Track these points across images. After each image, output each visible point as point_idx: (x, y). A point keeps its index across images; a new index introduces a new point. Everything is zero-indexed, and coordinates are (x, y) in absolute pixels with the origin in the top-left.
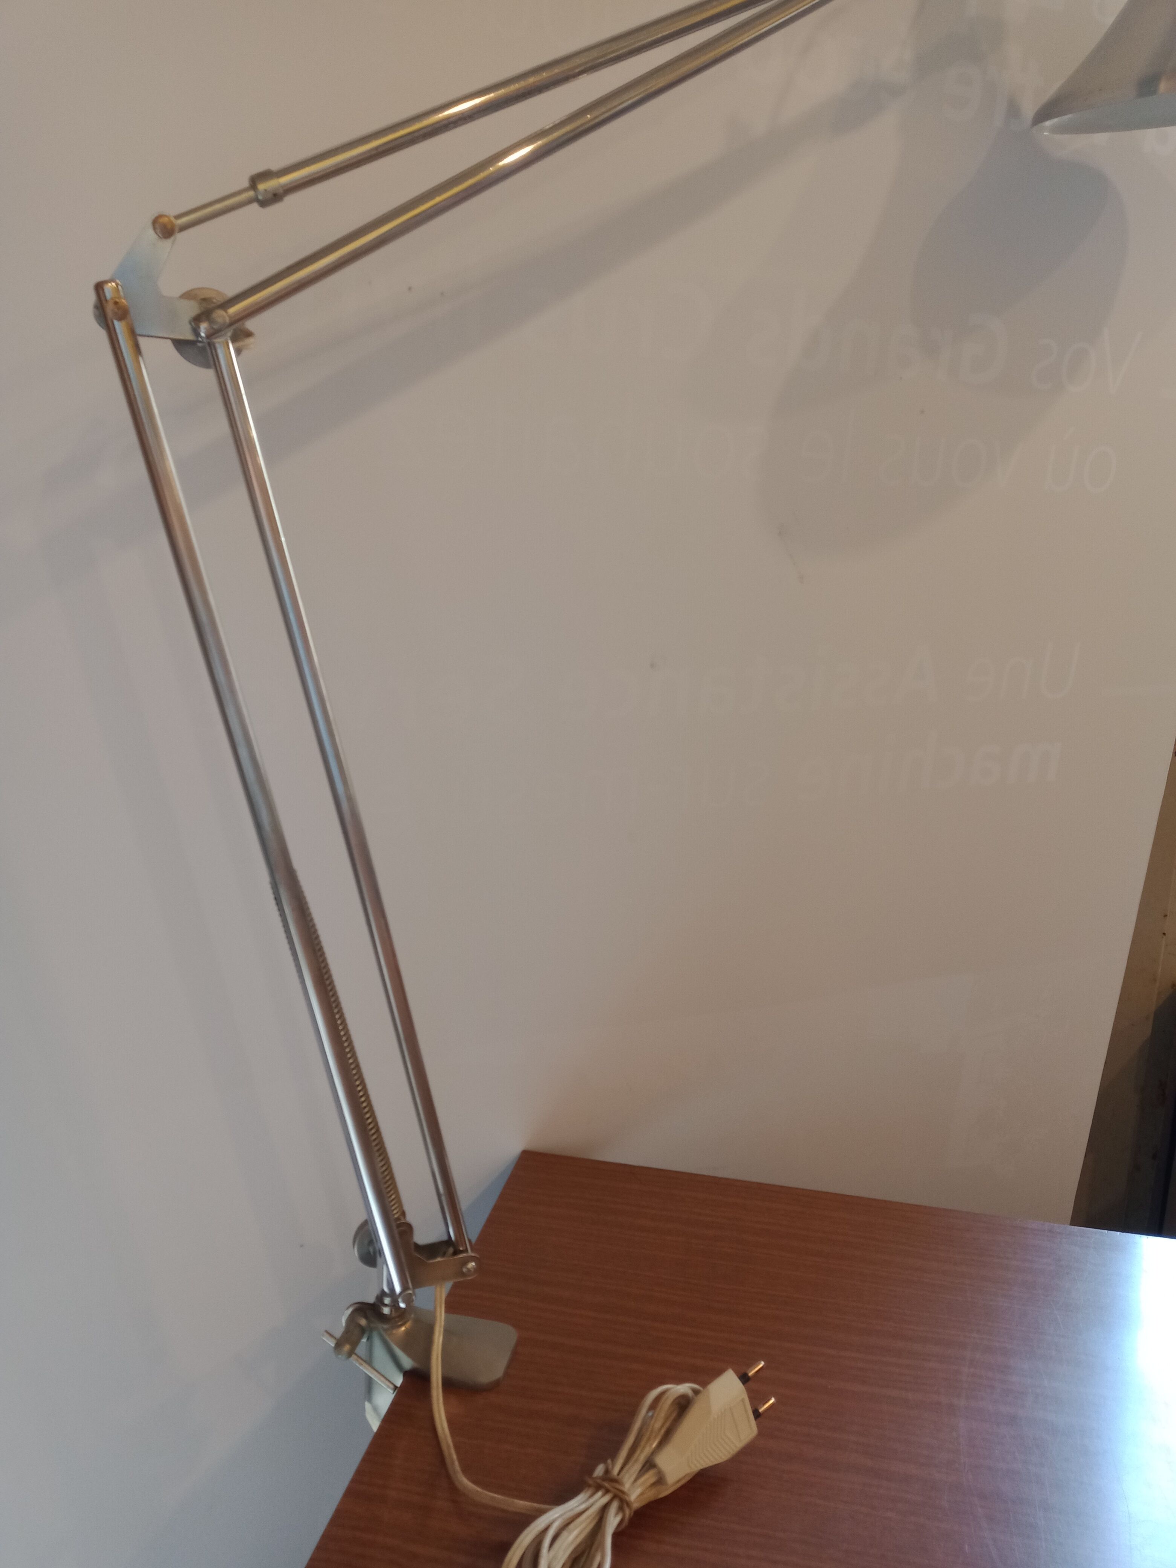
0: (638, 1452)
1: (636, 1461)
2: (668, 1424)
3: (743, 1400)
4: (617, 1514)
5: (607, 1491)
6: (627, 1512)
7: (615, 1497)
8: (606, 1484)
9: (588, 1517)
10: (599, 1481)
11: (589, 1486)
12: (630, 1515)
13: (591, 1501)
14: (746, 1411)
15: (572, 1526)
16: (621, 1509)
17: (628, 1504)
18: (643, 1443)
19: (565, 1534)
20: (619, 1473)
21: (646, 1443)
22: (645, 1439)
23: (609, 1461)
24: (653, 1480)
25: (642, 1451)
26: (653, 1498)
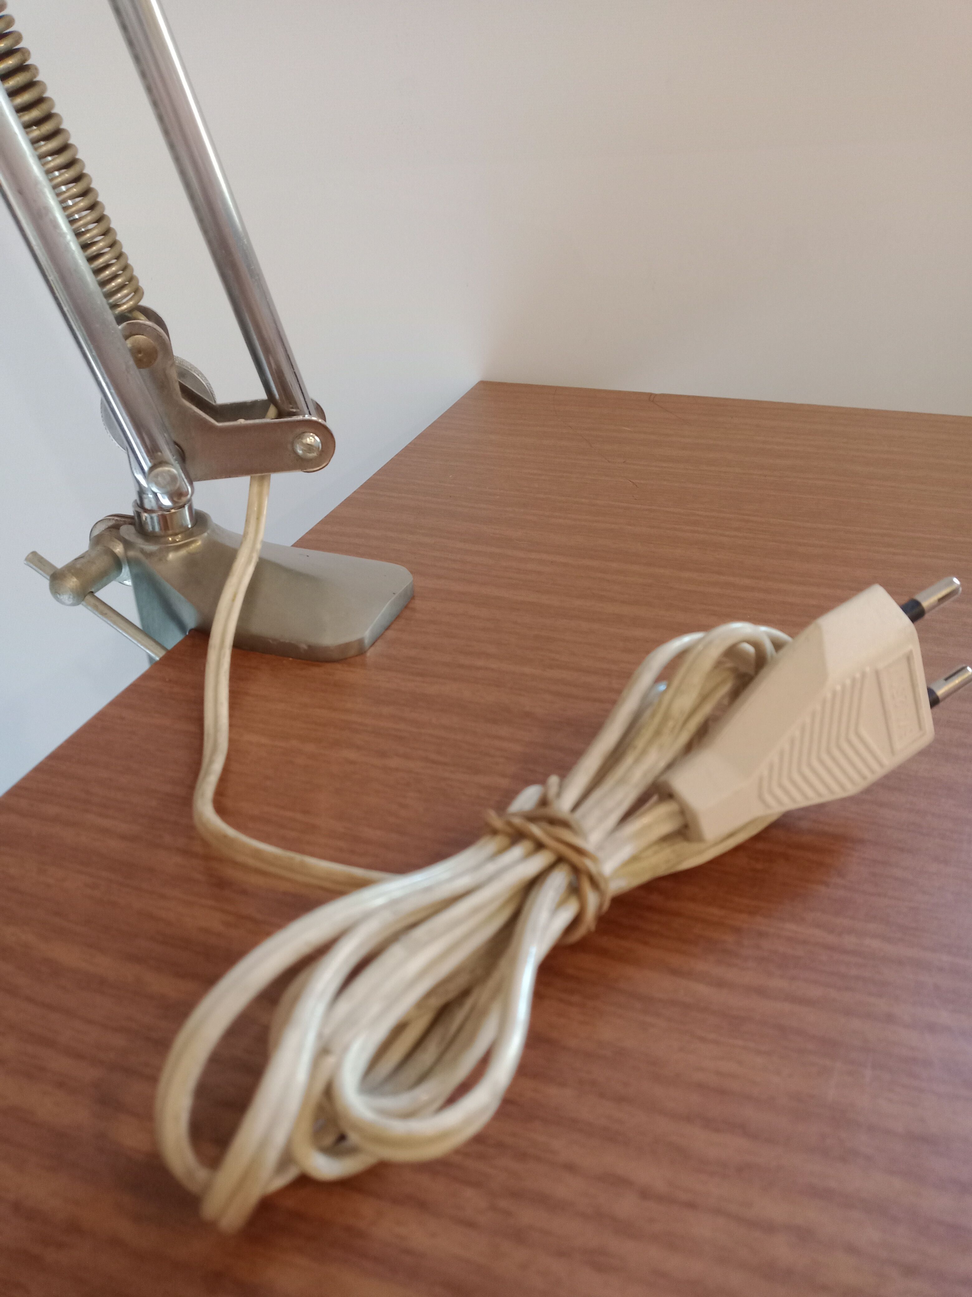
0: (629, 760)
1: (622, 781)
2: (707, 709)
3: (909, 658)
4: (561, 904)
5: (539, 846)
6: (592, 900)
7: (560, 860)
8: (536, 830)
9: (476, 910)
10: (517, 821)
11: (494, 832)
12: (600, 906)
13: (491, 868)
14: (914, 686)
15: (419, 933)
16: (574, 890)
17: (594, 883)
18: (640, 743)
19: (396, 952)
20: (576, 806)
21: (650, 742)
22: (647, 734)
23: (554, 780)
24: (667, 828)
25: (637, 761)
26: (662, 870)
